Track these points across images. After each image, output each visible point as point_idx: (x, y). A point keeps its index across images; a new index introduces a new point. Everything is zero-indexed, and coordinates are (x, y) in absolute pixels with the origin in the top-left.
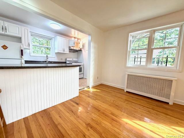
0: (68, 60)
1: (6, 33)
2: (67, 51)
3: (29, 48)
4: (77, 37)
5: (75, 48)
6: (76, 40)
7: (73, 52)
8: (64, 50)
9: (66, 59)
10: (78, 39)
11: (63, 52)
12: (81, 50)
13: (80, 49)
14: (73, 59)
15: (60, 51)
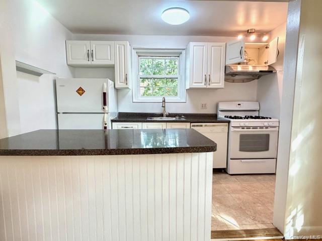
0: (222, 106)
1: (93, 63)
2: (218, 80)
3: (126, 86)
4: (257, 28)
5: (250, 69)
6: (253, 37)
7: (243, 81)
8: (207, 80)
9: (217, 106)
10: (261, 34)
11: (205, 87)
12: (271, 72)
13: (266, 69)
14: (240, 105)
15: (195, 83)
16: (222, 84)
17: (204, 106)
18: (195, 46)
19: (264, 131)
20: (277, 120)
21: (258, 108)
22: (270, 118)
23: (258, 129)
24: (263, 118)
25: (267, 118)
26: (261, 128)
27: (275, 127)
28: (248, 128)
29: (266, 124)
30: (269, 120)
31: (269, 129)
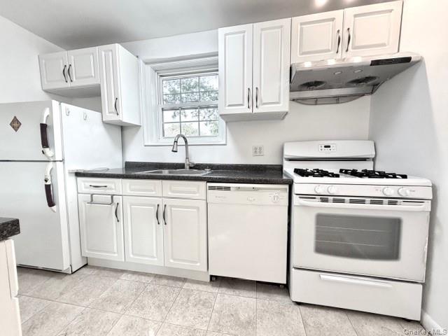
1: (73, 84)
8: (253, 98)
9: (282, 150)
14: (329, 147)
15: (229, 106)
16: (284, 105)
17: (258, 151)
18: (228, 34)
19: (385, 211)
20: (427, 182)
21: (371, 153)
22: (404, 177)
23: (367, 206)
24: (383, 175)
25: (394, 176)
26: (377, 201)
27: (420, 201)
28: (339, 199)
29: (391, 192)
30: (400, 181)
31: (402, 206)
